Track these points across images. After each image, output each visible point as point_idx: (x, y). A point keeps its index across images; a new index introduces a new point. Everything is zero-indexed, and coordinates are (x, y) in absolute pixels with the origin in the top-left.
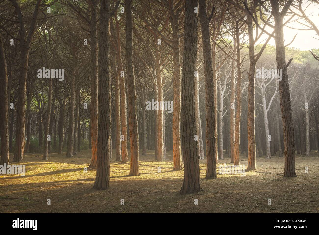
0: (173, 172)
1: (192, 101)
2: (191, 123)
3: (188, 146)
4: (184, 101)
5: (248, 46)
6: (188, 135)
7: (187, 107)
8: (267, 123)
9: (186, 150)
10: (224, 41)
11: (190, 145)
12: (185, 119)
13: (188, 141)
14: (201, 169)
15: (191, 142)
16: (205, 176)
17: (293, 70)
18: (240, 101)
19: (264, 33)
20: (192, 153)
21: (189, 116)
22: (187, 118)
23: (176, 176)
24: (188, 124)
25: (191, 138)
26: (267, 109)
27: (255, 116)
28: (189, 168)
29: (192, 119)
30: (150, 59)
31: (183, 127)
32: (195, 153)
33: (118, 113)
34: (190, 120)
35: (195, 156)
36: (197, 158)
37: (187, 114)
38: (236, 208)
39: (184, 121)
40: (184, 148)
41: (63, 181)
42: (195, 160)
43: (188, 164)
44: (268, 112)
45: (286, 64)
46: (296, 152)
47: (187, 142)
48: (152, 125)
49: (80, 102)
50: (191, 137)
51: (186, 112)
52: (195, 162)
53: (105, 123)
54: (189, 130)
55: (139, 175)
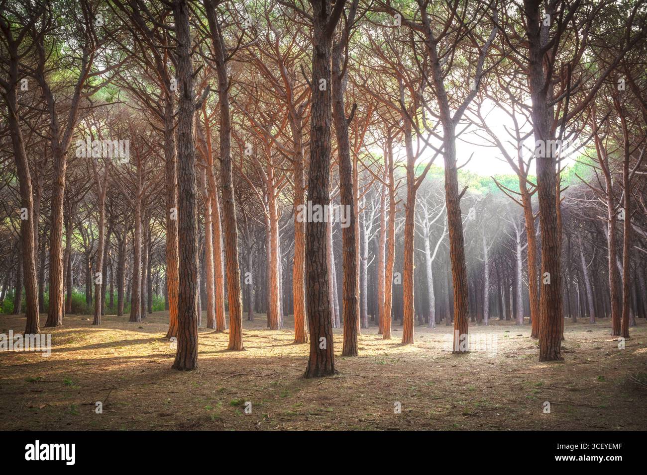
0: (294, 346)
1: (322, 243)
2: (321, 276)
3: (316, 309)
4: (310, 244)
5: (405, 166)
6: (317, 293)
7: (314, 252)
8: (432, 278)
9: (313, 315)
10: (369, 156)
11: (320, 308)
12: (312, 270)
13: (317, 302)
14: (335, 342)
15: (321, 303)
16: (341, 353)
17: (469, 202)
18: (393, 245)
19: (428, 147)
20: (322, 320)
21: (317, 265)
22: (315, 268)
23: (298, 351)
24: (316, 277)
25: (321, 298)
26: (431, 257)
27: (414, 267)
29: (322, 269)
30: (259, 177)
31: (310, 280)
32: (326, 319)
33: (210, 257)
34: (319, 271)
35: (326, 323)
36: (330, 327)
37: (315, 262)
38: (385, 397)
39: (310, 273)
40: (310, 311)
41: (126, 358)
42: (327, 329)
44: (433, 262)
45: (459, 194)
46: (470, 319)
47: (315, 303)
48: (262, 277)
49: (150, 239)
50: (321, 295)
51: (314, 259)
52: (327, 332)
53: (190, 272)
54: (318, 286)
55: (243, 349)
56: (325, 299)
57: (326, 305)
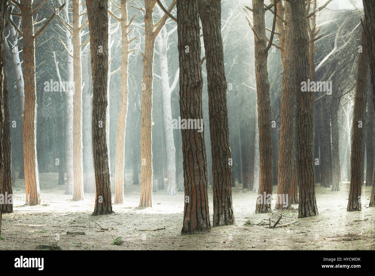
1: (104, 131)
2: (103, 152)
3: (101, 173)
4: (96, 132)
6: (101, 163)
7: (99, 137)
11: (103, 172)
12: (98, 148)
13: (101, 168)
15: (104, 169)
20: (105, 180)
21: (101, 145)
22: (100, 147)
25: (104, 166)
28: (102, 193)
29: (104, 148)
31: (96, 155)
32: (107, 179)
34: (103, 149)
37: (100, 143)
39: (97, 150)
40: (97, 174)
42: (108, 185)
43: (102, 189)
47: (100, 169)
50: (104, 164)
51: (99, 142)
52: (108, 187)
54: (102, 158)
56: (106, 167)
57: (107, 171)
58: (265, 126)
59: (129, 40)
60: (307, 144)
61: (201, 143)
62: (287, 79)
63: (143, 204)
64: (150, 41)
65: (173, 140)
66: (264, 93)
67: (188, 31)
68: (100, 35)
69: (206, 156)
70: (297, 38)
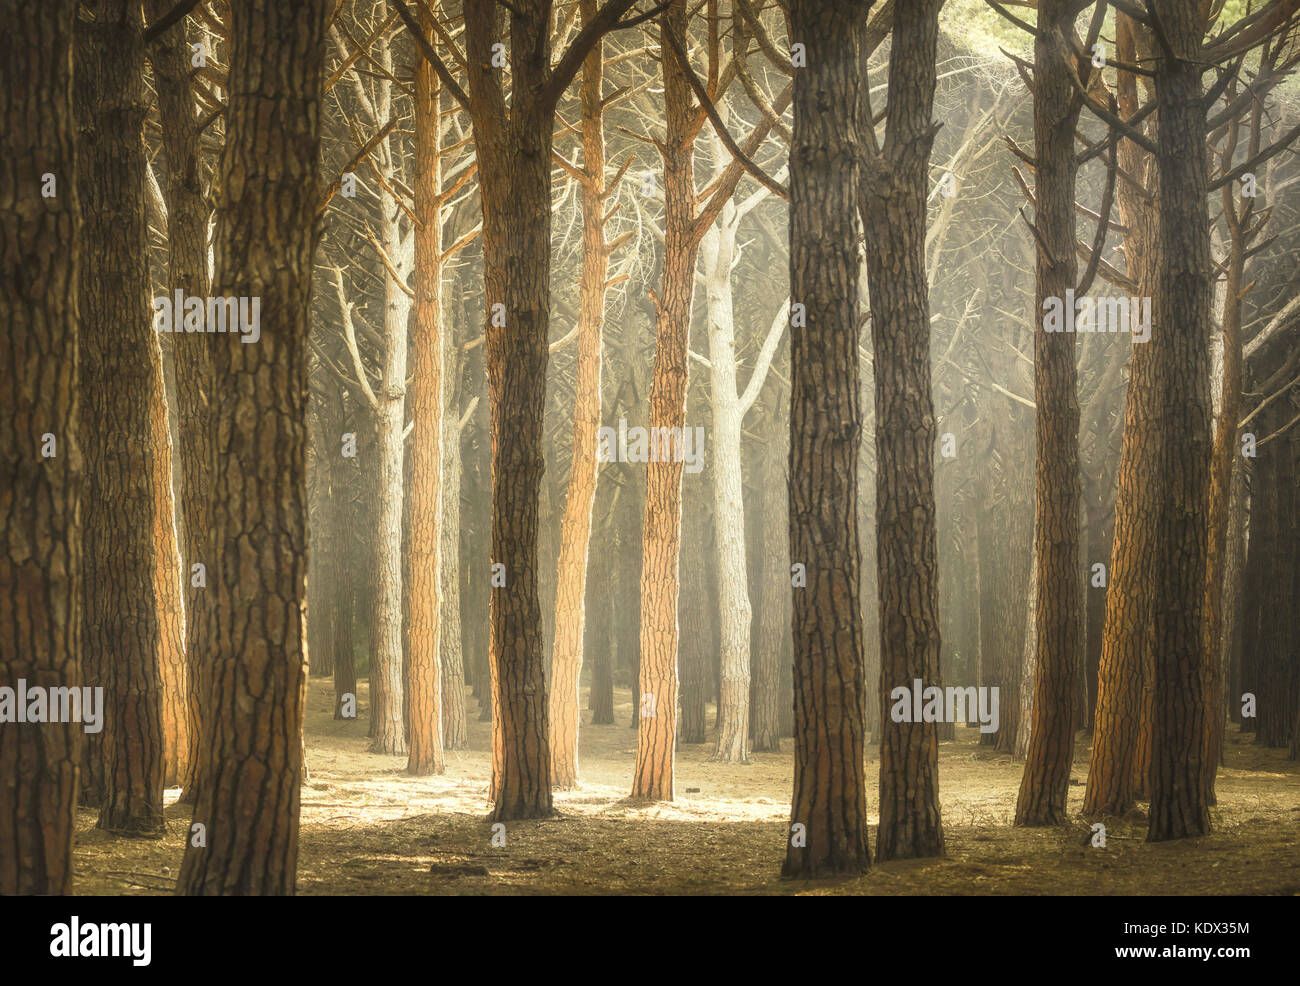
2: (528, 623)
3: (520, 688)
6: (520, 657)
9: (513, 700)
11: (526, 687)
12: (509, 610)
13: (520, 675)
15: (528, 677)
20: (531, 710)
22: (516, 607)
24: (519, 624)
25: (529, 668)
28: (520, 751)
29: (530, 610)
31: (505, 632)
32: (539, 709)
34: (526, 613)
35: (539, 717)
36: (545, 725)
37: (517, 595)
40: (506, 693)
43: (520, 741)
47: (516, 678)
50: (529, 662)
54: (523, 644)
56: (536, 669)
57: (538, 682)
58: (1058, 546)
59: (607, 243)
60: (1187, 613)
61: (849, 612)
62: (1143, 387)
63: (645, 790)
64: (681, 249)
65: (743, 576)
66: (1060, 437)
67: (823, 268)
68: (526, 244)
69: (863, 649)
70: (1174, 272)
